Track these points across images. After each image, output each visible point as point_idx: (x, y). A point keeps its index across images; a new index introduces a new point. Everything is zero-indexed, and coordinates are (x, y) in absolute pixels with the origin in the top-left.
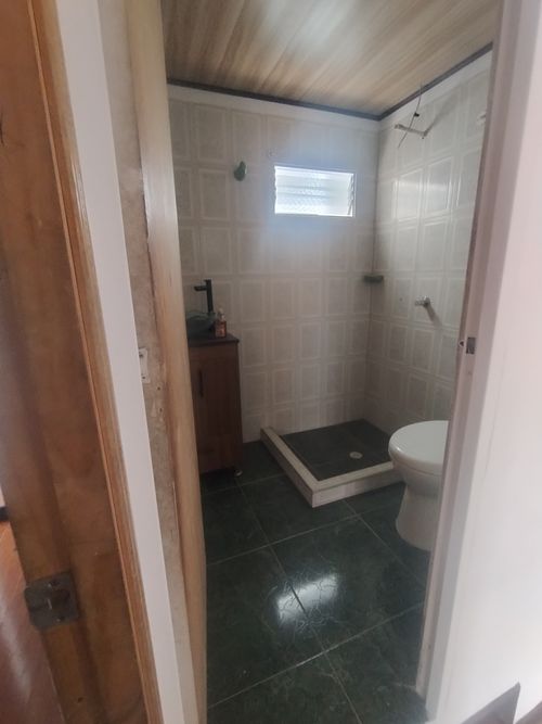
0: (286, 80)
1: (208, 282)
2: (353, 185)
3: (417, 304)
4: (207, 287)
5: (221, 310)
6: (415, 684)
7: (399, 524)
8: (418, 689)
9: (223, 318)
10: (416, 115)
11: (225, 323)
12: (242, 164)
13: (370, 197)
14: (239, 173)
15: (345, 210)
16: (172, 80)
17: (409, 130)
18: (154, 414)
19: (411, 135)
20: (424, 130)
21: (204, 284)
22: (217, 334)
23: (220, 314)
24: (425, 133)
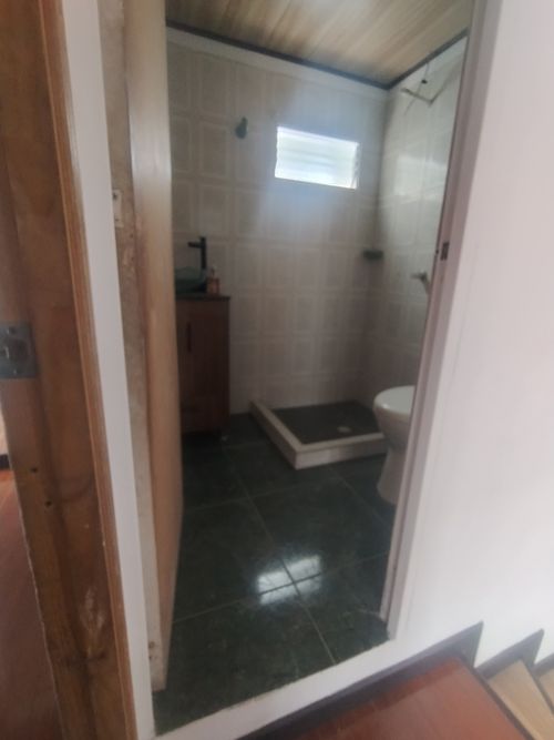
0: (294, 33)
1: (203, 240)
2: (358, 155)
3: (415, 276)
4: (201, 245)
5: (215, 267)
6: (378, 609)
7: (380, 487)
8: (382, 616)
9: (216, 275)
10: (424, 82)
11: (217, 281)
12: (244, 121)
13: (374, 169)
14: (241, 131)
15: (348, 182)
16: (172, 22)
17: (416, 95)
18: (125, 262)
19: (418, 101)
20: (431, 96)
21: (198, 241)
22: (208, 290)
23: (213, 271)
24: (432, 102)
